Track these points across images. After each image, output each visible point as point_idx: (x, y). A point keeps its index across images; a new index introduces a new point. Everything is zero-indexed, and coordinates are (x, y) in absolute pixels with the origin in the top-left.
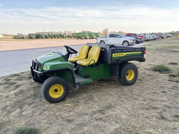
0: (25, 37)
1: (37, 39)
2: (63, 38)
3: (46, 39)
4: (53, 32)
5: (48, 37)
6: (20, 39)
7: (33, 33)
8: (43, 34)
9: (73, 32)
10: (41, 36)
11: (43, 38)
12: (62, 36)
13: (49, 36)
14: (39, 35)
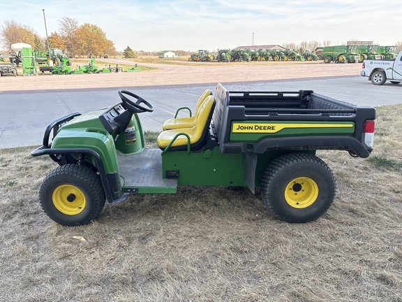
0: (212, 58)
1: (234, 61)
2: (293, 59)
3: (254, 62)
4: (274, 46)
5: (259, 58)
6: (202, 61)
7: (227, 49)
8: (248, 51)
9: (322, 43)
10: (242, 55)
11: (247, 60)
12: (291, 55)
13: (260, 55)
14: (240, 51)
